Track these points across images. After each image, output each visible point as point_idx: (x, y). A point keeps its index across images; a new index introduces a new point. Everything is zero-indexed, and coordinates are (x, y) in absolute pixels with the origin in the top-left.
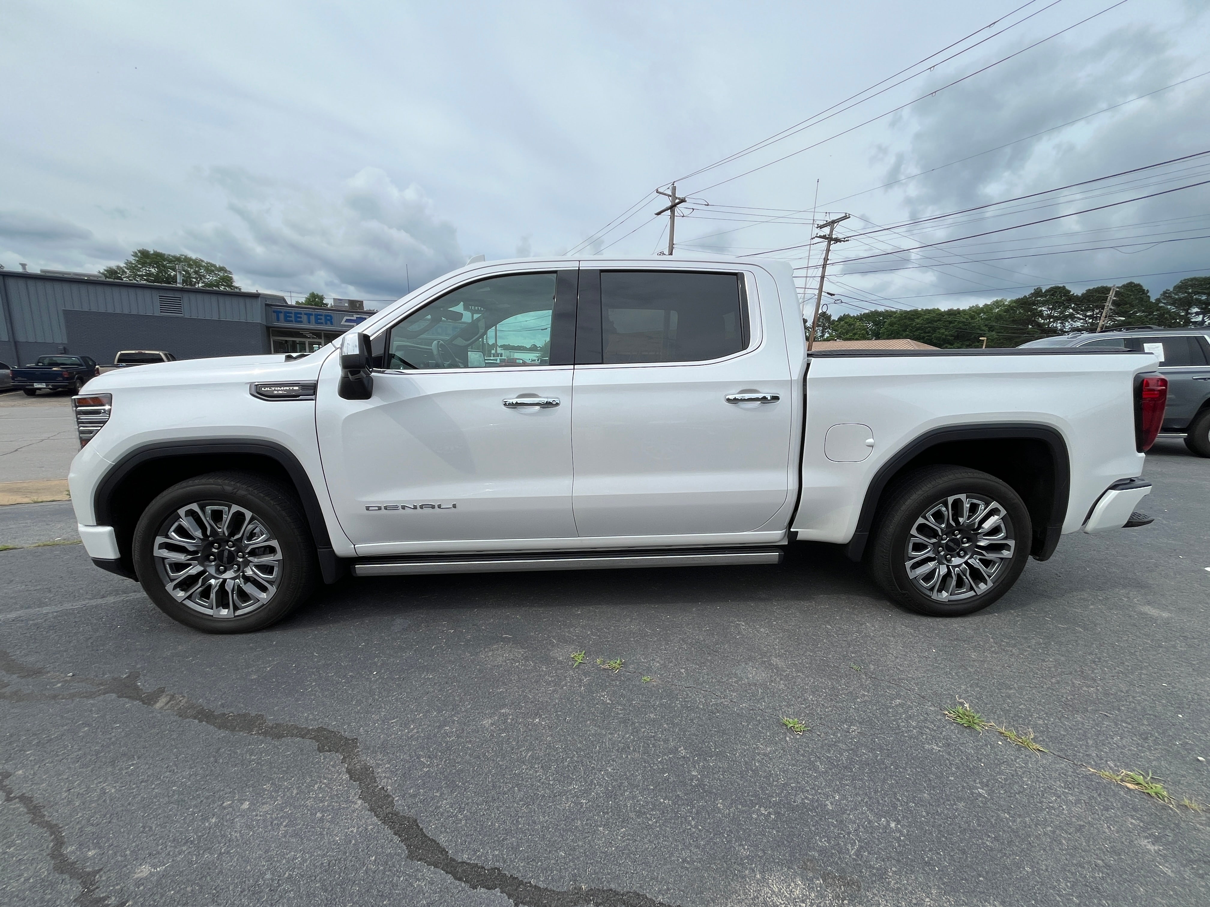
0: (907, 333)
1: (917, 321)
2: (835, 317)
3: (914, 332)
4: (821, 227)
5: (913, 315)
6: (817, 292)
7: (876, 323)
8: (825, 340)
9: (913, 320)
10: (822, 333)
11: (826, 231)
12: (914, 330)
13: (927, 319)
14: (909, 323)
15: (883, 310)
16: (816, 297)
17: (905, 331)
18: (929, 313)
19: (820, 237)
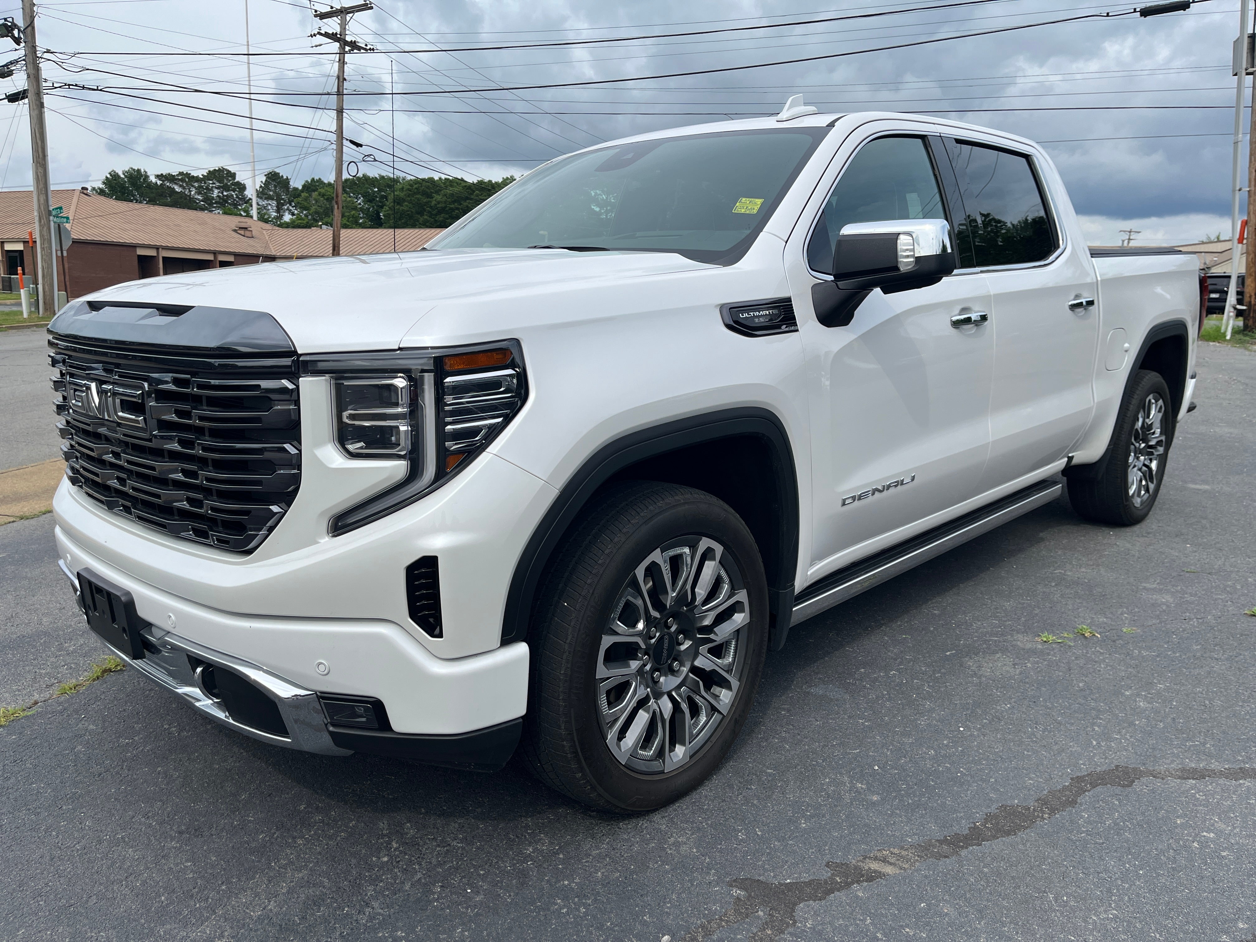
0: (426, 217)
1: (438, 197)
2: (297, 183)
3: (436, 215)
4: (323, 16)
5: (428, 187)
6: (333, 137)
7: (369, 199)
8: (281, 226)
9: (430, 196)
10: (278, 211)
11: (333, 25)
12: (434, 212)
13: (452, 195)
14: (425, 201)
15: (377, 176)
16: (334, 147)
17: (421, 213)
18: (451, 186)
19: (326, 35)
